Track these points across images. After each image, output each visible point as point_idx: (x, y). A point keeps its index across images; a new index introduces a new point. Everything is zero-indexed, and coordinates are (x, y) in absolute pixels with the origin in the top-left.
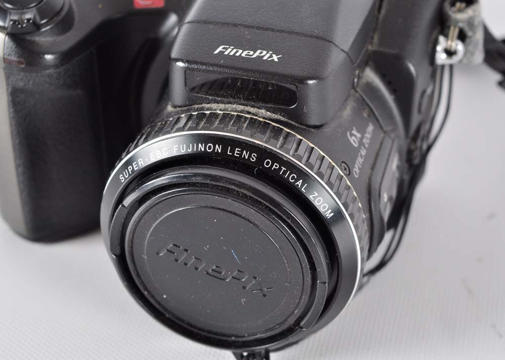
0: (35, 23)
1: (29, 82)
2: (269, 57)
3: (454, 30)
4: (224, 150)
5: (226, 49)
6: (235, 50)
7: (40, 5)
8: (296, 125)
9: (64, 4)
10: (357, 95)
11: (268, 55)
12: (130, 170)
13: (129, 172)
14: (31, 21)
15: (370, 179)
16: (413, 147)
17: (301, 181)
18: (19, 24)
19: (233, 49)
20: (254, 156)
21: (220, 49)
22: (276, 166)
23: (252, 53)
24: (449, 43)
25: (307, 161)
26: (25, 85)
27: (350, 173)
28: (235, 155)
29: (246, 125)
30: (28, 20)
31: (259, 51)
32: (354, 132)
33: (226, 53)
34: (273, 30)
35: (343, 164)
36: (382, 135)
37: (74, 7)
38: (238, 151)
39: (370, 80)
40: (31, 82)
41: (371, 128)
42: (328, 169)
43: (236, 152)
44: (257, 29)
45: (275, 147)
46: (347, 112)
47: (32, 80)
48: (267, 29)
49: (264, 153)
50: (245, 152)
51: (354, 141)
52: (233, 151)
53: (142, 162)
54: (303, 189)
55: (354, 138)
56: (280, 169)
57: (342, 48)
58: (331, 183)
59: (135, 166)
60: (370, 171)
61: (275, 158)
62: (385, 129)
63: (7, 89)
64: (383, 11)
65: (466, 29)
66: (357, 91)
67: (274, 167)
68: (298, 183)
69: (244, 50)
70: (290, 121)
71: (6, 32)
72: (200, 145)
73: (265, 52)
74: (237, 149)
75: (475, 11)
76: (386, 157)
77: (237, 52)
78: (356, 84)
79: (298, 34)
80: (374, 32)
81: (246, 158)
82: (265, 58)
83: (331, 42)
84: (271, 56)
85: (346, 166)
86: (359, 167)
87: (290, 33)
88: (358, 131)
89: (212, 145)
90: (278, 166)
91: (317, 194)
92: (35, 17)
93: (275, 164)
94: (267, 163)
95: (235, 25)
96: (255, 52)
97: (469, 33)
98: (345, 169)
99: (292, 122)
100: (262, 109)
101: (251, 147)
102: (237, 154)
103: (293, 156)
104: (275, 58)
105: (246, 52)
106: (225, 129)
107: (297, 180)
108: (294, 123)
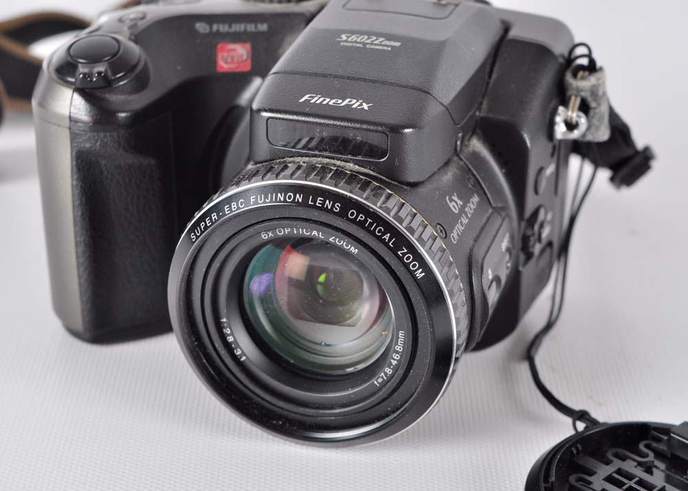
0: (105, 77)
1: (96, 143)
2: (359, 106)
3: (575, 100)
4: (305, 199)
5: (313, 97)
6: (322, 99)
7: (113, 59)
8: (387, 180)
9: (139, 60)
10: (461, 163)
11: (358, 103)
12: (202, 227)
13: (201, 229)
14: (103, 74)
15: (471, 250)
16: (529, 232)
17: (389, 235)
18: (89, 77)
19: (320, 98)
20: (338, 206)
21: (306, 97)
22: (361, 217)
23: (340, 101)
24: (570, 113)
25: (396, 214)
26: (91, 147)
27: (446, 236)
28: (317, 204)
29: (330, 175)
30: (99, 73)
31: (348, 100)
32: (455, 198)
33: (311, 102)
34: (365, 80)
35: (438, 226)
36: (490, 211)
37: (150, 66)
38: (320, 200)
39: (477, 150)
40: (98, 143)
41: (475, 199)
42: (420, 227)
43: (318, 201)
44: (348, 79)
45: (360, 197)
46: (448, 177)
47: (99, 140)
48: (359, 79)
49: (348, 203)
50: (327, 202)
51: (453, 206)
52: (314, 200)
53: (216, 217)
54: (390, 244)
55: (453, 203)
56: (366, 221)
57: (441, 101)
58: (423, 240)
59: (207, 222)
60: (472, 242)
61: (361, 208)
62: (493, 205)
63: (72, 152)
64: (494, 76)
65: (590, 99)
66: (461, 159)
67: (359, 218)
68: (385, 237)
69: (332, 99)
70: (380, 176)
71: (74, 87)
72: (279, 195)
73: (354, 101)
74: (319, 198)
75: (598, 79)
76: (494, 233)
77: (324, 100)
78: (458, 148)
79: (392, 84)
80: (483, 98)
81: (329, 208)
82: (354, 106)
83: (429, 93)
84: (361, 105)
85: (442, 228)
86: (458, 234)
87: (384, 83)
88: (460, 198)
89: (292, 194)
90: (364, 217)
91: (406, 251)
92: (106, 71)
93: (361, 215)
94: (352, 214)
95: (324, 76)
96: (343, 101)
97: (593, 105)
98: (441, 231)
99: (382, 177)
100: (350, 162)
101: (335, 197)
102: (319, 203)
103: (380, 208)
104: (365, 106)
105: (334, 101)
106: (308, 179)
107: (384, 234)
108: (384, 178)
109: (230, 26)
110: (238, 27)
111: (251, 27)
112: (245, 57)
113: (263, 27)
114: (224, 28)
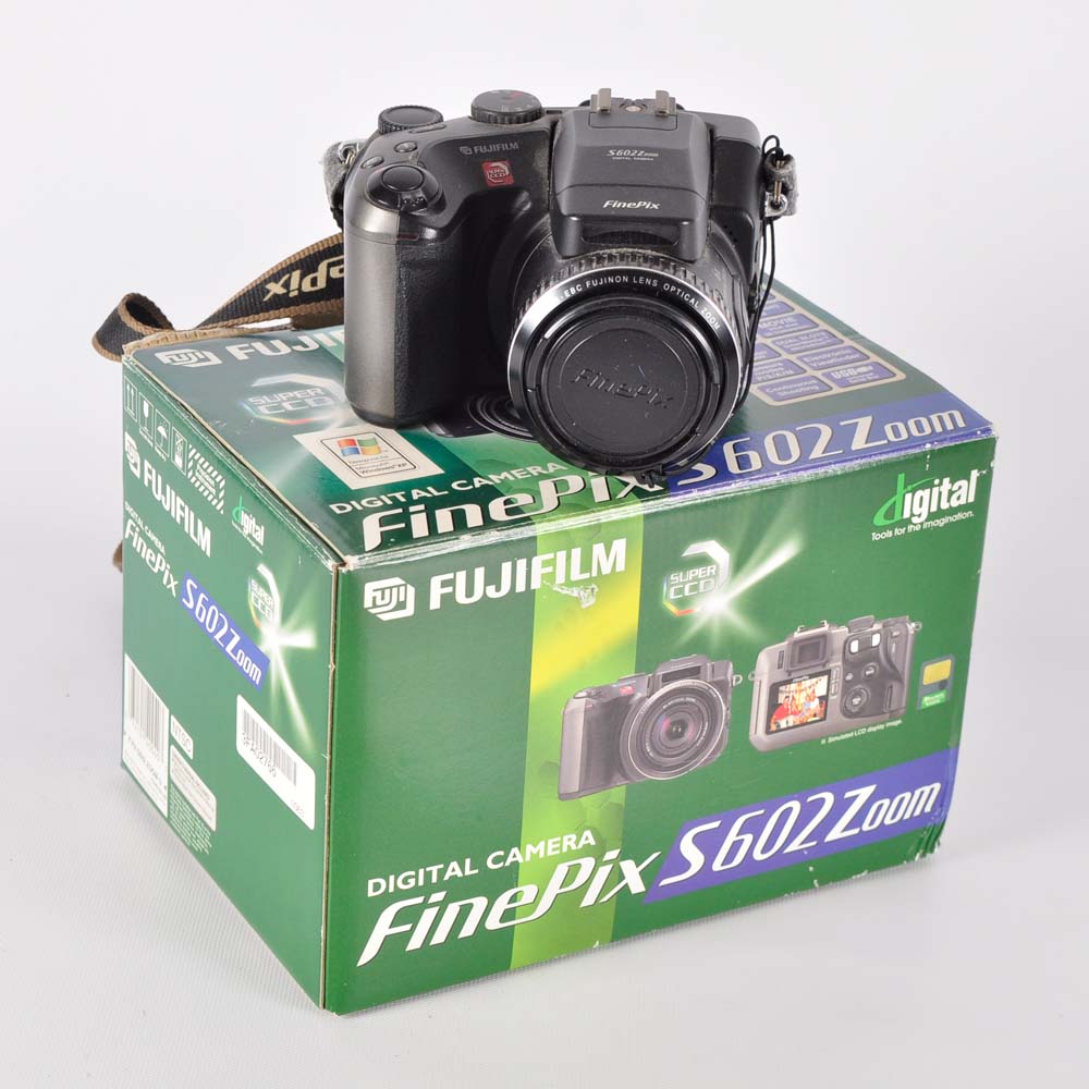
0: (424, 201)
2: (650, 207)
3: (778, 186)
4: (631, 279)
5: (613, 203)
14: (422, 199)
17: (693, 299)
19: (618, 203)
20: (655, 282)
21: (607, 204)
22: (673, 288)
23: (634, 204)
24: (775, 197)
25: (695, 283)
28: (640, 282)
29: (641, 261)
30: (420, 199)
31: (640, 203)
34: (646, 186)
38: (642, 279)
43: (640, 280)
44: (632, 186)
45: (667, 274)
48: (641, 186)
49: (662, 280)
50: (647, 280)
52: (637, 279)
54: (695, 307)
56: (677, 290)
57: (701, 195)
61: (672, 282)
65: (788, 183)
68: (691, 301)
71: (398, 211)
72: (609, 278)
73: (645, 203)
74: (640, 278)
77: (623, 204)
79: (667, 188)
81: (649, 284)
82: (647, 207)
83: (693, 192)
84: (651, 205)
87: (661, 187)
89: (619, 277)
90: (675, 288)
91: (706, 310)
92: (424, 196)
94: (666, 287)
96: (637, 204)
101: (653, 276)
103: (684, 280)
104: (655, 206)
105: (630, 204)
106: (626, 264)
107: (690, 299)
109: (488, 148)
110: (495, 148)
111: (505, 147)
112: (507, 173)
113: (515, 146)
114: (483, 149)
